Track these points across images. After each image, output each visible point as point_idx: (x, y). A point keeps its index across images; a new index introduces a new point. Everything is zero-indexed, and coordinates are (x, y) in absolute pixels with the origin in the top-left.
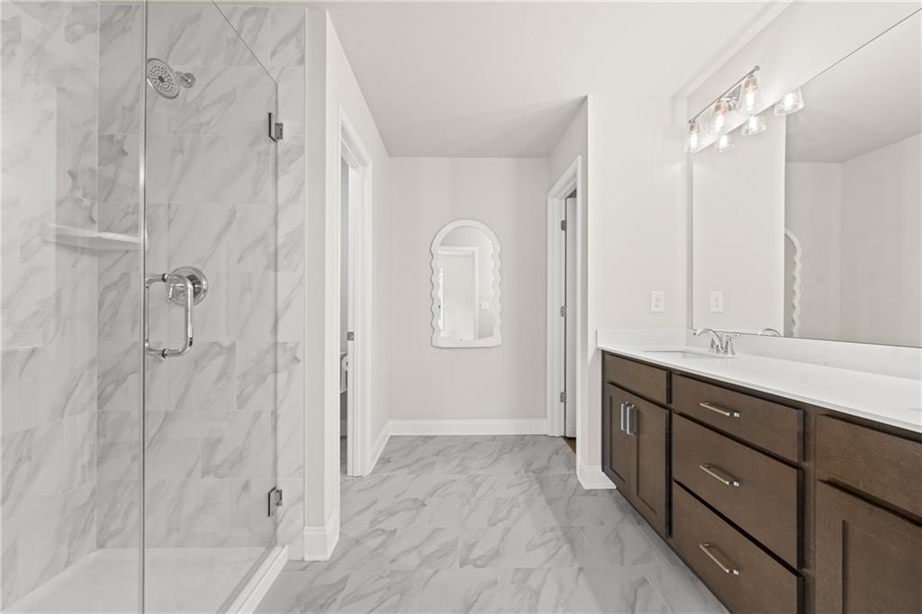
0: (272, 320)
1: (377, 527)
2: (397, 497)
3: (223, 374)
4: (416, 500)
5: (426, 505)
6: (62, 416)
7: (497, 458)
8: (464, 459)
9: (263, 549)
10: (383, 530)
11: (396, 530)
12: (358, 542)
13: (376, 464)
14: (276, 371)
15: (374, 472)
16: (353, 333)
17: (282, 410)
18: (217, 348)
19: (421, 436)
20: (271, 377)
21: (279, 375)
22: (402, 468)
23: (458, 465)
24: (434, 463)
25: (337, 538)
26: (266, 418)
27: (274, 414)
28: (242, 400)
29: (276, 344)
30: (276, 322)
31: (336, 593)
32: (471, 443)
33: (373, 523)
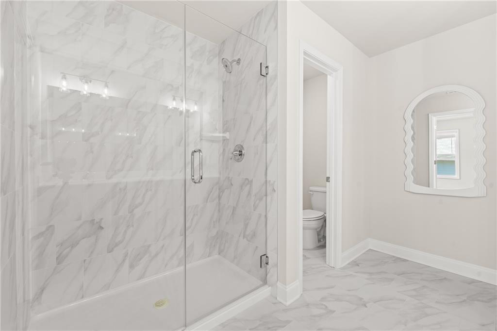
0: (265, 169)
1: (324, 303)
2: (349, 290)
3: (249, 193)
4: (361, 299)
5: (366, 307)
6: (207, 202)
7: (464, 301)
8: (424, 287)
9: (261, 283)
10: (326, 307)
11: (334, 311)
12: (308, 305)
13: (349, 264)
14: (266, 195)
15: (343, 268)
16: (329, 178)
17: (269, 215)
18: (247, 181)
19: (394, 257)
20: (265, 197)
21: (268, 197)
22: (364, 273)
23: (414, 290)
24: (392, 280)
25: (298, 296)
26: (263, 219)
27: (266, 216)
28: (255, 208)
29: (266, 181)
30: (266, 169)
31: (279, 327)
32: (440, 278)
33: (323, 299)
